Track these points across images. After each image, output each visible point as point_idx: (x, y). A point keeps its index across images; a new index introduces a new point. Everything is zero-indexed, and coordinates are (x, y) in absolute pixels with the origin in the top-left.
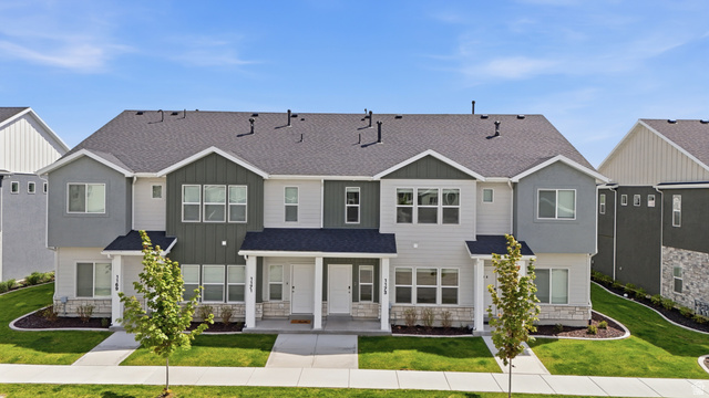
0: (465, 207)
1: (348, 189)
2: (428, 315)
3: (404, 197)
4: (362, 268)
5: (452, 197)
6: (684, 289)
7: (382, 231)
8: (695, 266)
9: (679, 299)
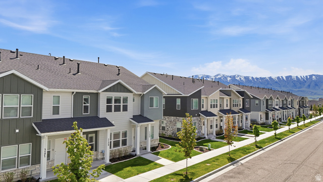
0: (130, 104)
1: (84, 97)
2: (120, 152)
3: (109, 101)
4: (90, 135)
5: (125, 100)
6: (166, 129)
7: (101, 116)
8: (171, 121)
9: (164, 133)
